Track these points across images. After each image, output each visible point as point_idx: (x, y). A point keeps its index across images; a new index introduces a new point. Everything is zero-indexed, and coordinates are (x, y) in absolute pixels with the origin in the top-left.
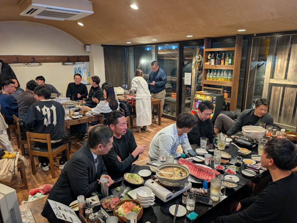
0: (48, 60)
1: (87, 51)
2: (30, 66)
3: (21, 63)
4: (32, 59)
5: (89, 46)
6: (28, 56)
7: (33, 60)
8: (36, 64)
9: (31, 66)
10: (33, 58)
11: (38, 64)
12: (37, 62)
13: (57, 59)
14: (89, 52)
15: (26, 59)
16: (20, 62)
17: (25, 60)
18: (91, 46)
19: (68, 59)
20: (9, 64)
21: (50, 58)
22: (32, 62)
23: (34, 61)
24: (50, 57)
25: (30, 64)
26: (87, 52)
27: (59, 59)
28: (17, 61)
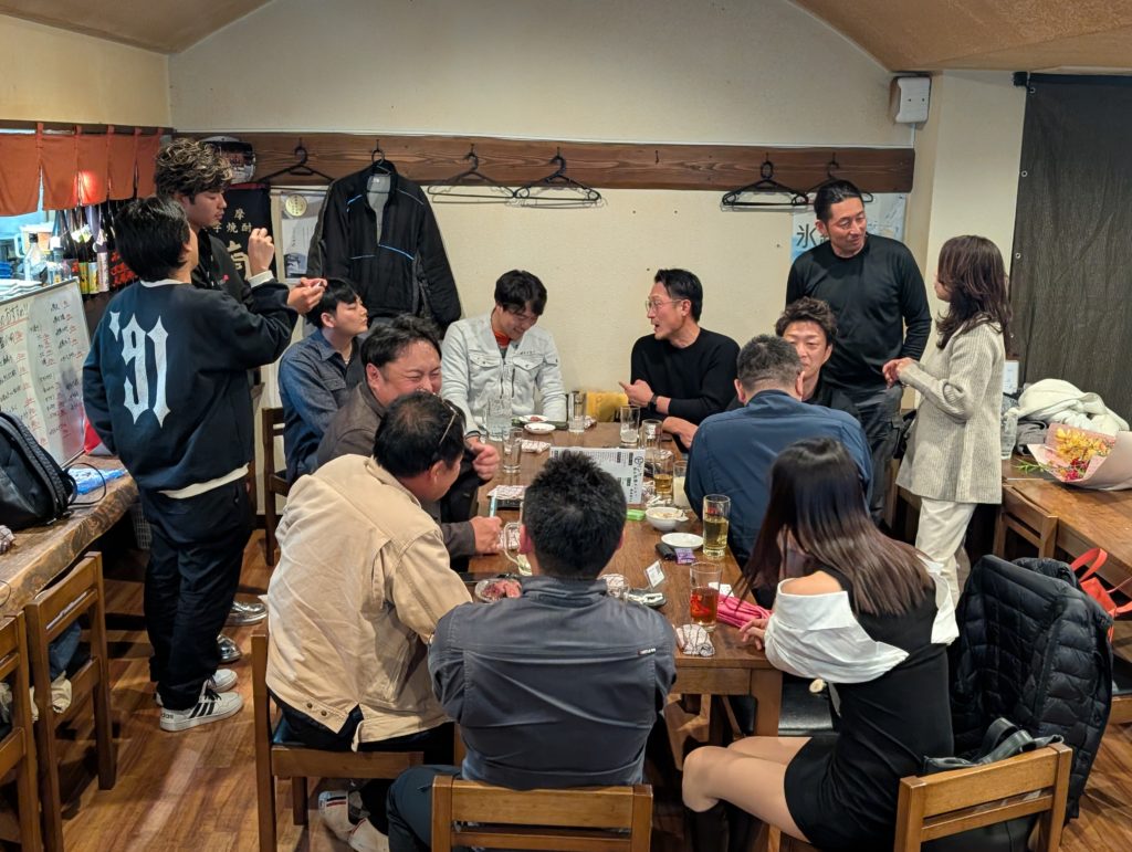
0: (645, 172)
2: (536, 206)
3: (492, 183)
4: (553, 162)
5: (926, 81)
6: (528, 146)
7: (557, 167)
8: (567, 193)
9: (540, 202)
10: (558, 157)
11: (580, 193)
12: (572, 184)
13: (693, 167)
14: (919, 125)
15: (519, 162)
16: (484, 178)
17: (513, 166)
18: (938, 80)
19: (767, 171)
20: (424, 188)
21: (651, 163)
22: (547, 182)
23: (557, 175)
24: (657, 151)
25: (534, 191)
27: (711, 167)
28: (472, 172)
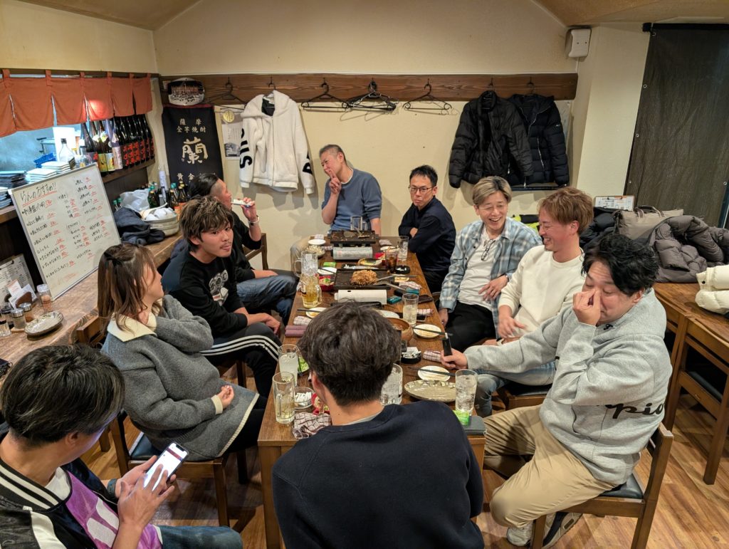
1: (571, 54)
3: (336, 100)
4: (370, 86)
6: (356, 78)
8: (376, 104)
10: (373, 84)
13: (449, 88)
14: (581, 59)
15: (351, 87)
16: (332, 97)
17: (348, 90)
18: (596, 30)
24: (428, 78)
26: (575, 59)
28: (325, 94)
